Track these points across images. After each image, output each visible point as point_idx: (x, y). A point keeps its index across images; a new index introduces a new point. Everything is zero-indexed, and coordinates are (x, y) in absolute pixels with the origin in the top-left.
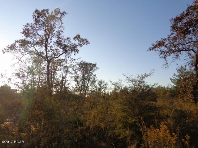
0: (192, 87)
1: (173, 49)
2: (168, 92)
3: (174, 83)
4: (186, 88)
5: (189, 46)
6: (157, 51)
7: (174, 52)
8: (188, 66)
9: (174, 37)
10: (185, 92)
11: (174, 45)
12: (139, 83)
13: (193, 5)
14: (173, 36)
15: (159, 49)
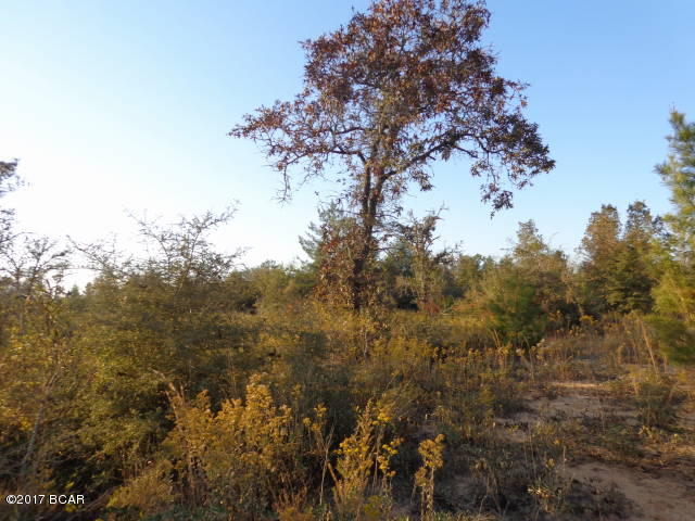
0: (351, 266)
1: (308, 141)
2: (291, 282)
3: (309, 251)
4: (335, 266)
5: (351, 140)
6: (259, 142)
7: (309, 152)
8: (344, 201)
9: (313, 103)
10: (331, 278)
11: (311, 128)
12: (184, 247)
13: (368, 14)
14: (309, 100)
15: (265, 136)
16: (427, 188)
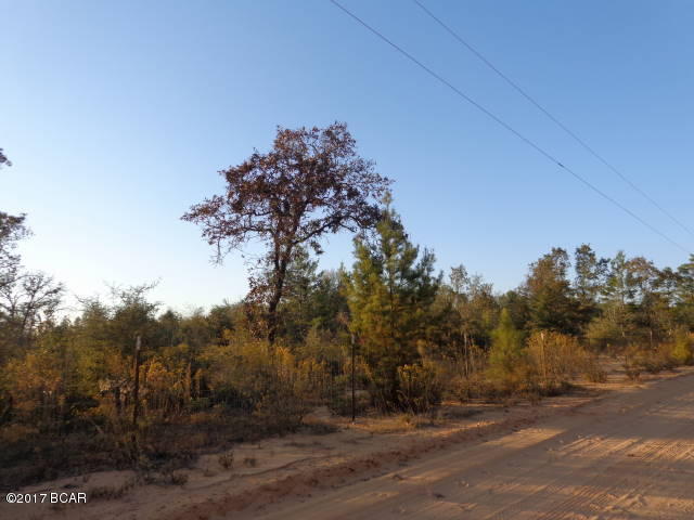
6: (200, 224)
16: (319, 253)
